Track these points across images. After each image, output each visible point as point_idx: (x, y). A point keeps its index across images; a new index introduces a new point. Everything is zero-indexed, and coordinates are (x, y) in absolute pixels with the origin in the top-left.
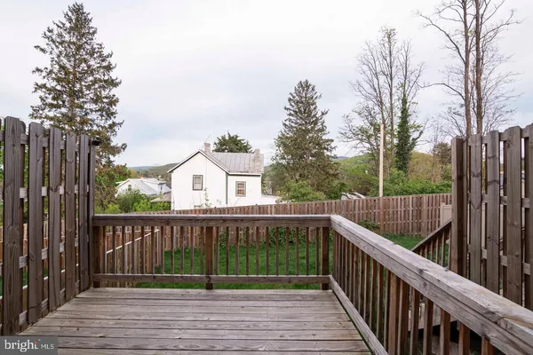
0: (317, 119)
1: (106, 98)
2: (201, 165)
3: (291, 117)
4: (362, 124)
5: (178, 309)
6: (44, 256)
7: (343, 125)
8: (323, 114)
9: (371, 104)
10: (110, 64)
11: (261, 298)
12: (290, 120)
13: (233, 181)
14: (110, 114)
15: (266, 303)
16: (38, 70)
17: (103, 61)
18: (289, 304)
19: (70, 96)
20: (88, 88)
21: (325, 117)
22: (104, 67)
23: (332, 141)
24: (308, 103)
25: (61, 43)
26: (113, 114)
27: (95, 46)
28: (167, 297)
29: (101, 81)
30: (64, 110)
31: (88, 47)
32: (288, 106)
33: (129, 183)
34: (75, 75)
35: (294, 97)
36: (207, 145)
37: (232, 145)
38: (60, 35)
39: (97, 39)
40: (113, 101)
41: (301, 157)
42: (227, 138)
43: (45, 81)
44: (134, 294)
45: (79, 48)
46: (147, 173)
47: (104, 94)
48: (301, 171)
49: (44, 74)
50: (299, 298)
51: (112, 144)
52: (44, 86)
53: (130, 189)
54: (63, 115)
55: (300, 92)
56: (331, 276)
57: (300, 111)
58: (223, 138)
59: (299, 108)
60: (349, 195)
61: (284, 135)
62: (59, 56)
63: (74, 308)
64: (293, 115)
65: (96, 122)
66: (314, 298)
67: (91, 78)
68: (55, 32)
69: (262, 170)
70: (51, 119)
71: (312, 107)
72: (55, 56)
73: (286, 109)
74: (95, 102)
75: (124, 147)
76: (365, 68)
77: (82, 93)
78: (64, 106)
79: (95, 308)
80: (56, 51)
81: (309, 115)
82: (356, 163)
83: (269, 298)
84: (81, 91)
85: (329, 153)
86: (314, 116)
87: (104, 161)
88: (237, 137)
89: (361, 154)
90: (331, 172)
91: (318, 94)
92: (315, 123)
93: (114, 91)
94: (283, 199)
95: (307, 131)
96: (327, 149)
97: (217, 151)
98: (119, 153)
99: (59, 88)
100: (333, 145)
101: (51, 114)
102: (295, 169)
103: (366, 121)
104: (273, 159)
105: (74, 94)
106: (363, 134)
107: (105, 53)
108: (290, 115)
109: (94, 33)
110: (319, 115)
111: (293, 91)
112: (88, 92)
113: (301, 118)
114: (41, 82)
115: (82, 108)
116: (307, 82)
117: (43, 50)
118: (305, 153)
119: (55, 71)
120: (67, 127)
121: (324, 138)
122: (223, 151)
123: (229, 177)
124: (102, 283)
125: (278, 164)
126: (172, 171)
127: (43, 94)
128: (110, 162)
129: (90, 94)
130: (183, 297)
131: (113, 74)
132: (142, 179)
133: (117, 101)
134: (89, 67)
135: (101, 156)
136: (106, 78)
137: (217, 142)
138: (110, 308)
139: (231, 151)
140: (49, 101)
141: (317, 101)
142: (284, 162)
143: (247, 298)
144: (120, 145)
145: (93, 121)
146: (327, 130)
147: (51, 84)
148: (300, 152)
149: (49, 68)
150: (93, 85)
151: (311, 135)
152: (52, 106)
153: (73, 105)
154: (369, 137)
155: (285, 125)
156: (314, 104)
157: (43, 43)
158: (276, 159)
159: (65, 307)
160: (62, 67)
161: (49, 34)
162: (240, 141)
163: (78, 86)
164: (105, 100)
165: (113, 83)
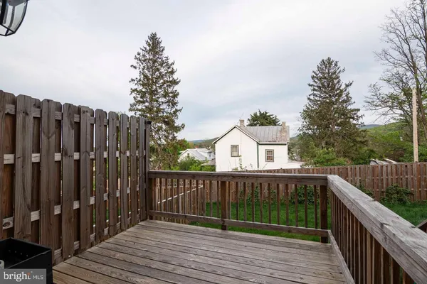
0: (341, 91)
1: (171, 93)
2: (237, 137)
3: (315, 92)
4: (392, 91)
5: (197, 241)
6: (118, 195)
7: (369, 95)
8: (347, 86)
9: (401, 70)
10: (173, 69)
11: (263, 242)
12: (314, 95)
13: (263, 149)
14: (174, 104)
15: (265, 246)
16: (133, 80)
17: (169, 68)
18: (286, 249)
19: (150, 94)
20: (160, 87)
21: (349, 89)
22: (170, 72)
23: (359, 110)
24: (331, 78)
25: (145, 61)
26: (175, 103)
27: (164, 59)
28: (193, 232)
29: (168, 82)
30: (147, 104)
31: (160, 60)
32: (312, 83)
33: (188, 152)
34: (152, 80)
35: (317, 75)
36: (242, 121)
37: (263, 120)
38: (144, 56)
39: (165, 54)
40: (176, 95)
41: (327, 126)
42: (258, 115)
43: (136, 87)
44: (172, 226)
45: (155, 61)
46: (200, 145)
47: (170, 90)
48: (326, 139)
49: (136, 82)
50: (297, 246)
51: (176, 125)
52: (136, 90)
53: (188, 157)
54: (146, 107)
55: (322, 70)
56: (329, 231)
57: (324, 86)
58: (255, 115)
59: (322, 84)
60: (377, 161)
61: (308, 109)
62: (143, 69)
63: (136, 231)
64: (316, 90)
65: (166, 110)
66: (311, 248)
67: (162, 81)
68: (141, 54)
69: (288, 139)
70: (140, 110)
71: (336, 81)
72: (141, 70)
73: (309, 85)
74: (165, 96)
75: (183, 126)
76: (392, 36)
77: (157, 91)
78: (147, 101)
79: (148, 232)
80: (142, 66)
81: (333, 88)
82: (390, 130)
83: (270, 243)
84: (156, 90)
85: (355, 122)
86: (338, 89)
87: (170, 137)
88: (266, 113)
89: (392, 121)
90: (358, 139)
91: (341, 69)
92: (340, 95)
93: (176, 88)
94: (306, 164)
95: (332, 103)
96: (353, 118)
97: (251, 125)
98: (179, 130)
99: (143, 90)
100: (359, 114)
101: (140, 107)
102: (321, 138)
103: (397, 88)
104: (299, 130)
105: (153, 93)
106: (392, 101)
107: (170, 62)
108: (314, 90)
109: (163, 50)
110: (343, 87)
111: (316, 69)
112: (160, 91)
113: (325, 92)
114: (134, 87)
115: (157, 101)
116: (329, 59)
117: (135, 67)
118: (331, 123)
119: (142, 79)
120: (148, 115)
121: (349, 108)
122: (255, 125)
123: (260, 146)
124: (154, 217)
125: (304, 133)
126: (215, 143)
127: (135, 95)
128: (174, 138)
129: (161, 92)
130: (204, 233)
131: (175, 76)
132: (197, 149)
133: (178, 94)
134: (160, 73)
135: (168, 133)
136: (171, 79)
137: (250, 118)
138: (154, 233)
139: (262, 125)
140: (139, 99)
141: (340, 75)
142: (310, 132)
143: (251, 240)
144: (180, 125)
145: (164, 109)
146: (352, 101)
147: (140, 88)
148: (325, 122)
149: (139, 78)
150: (163, 85)
151: (336, 106)
152: (139, 102)
153: (152, 100)
154: (400, 103)
155: (309, 99)
156: (338, 77)
157: (135, 63)
158: (302, 130)
159: (131, 229)
160: (146, 76)
161: (138, 56)
162: (269, 116)
163: (154, 87)
164: (170, 95)
165: (175, 82)
